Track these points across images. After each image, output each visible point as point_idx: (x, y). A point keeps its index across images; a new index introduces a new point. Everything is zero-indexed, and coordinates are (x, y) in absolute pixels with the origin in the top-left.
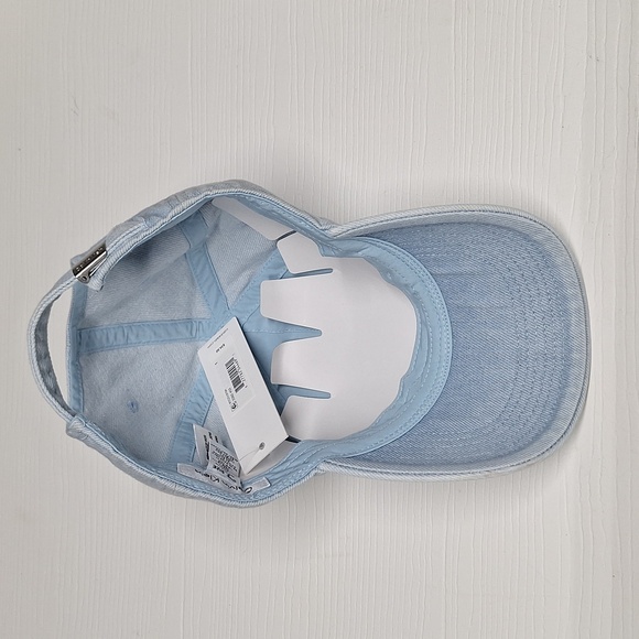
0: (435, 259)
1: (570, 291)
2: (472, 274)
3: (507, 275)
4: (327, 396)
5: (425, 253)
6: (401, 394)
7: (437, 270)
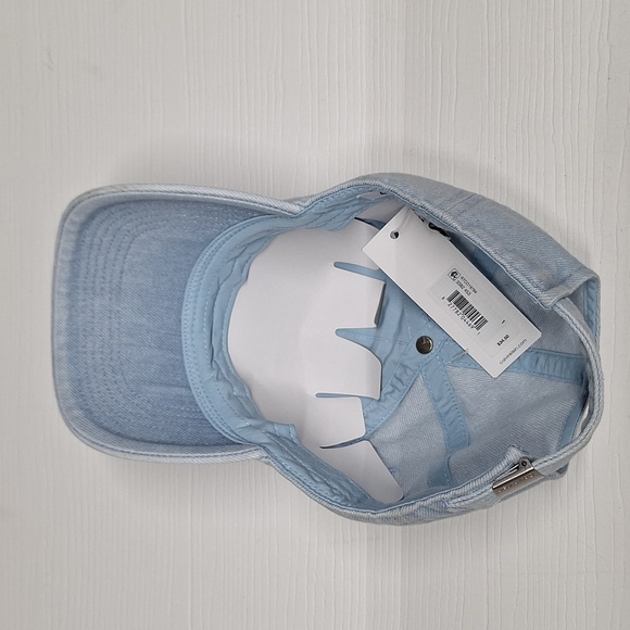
0: (183, 403)
1: (63, 353)
2: (151, 383)
3: (119, 377)
4: (337, 265)
5: (188, 412)
6: (249, 261)
7: (184, 392)
